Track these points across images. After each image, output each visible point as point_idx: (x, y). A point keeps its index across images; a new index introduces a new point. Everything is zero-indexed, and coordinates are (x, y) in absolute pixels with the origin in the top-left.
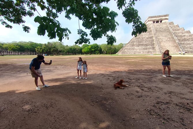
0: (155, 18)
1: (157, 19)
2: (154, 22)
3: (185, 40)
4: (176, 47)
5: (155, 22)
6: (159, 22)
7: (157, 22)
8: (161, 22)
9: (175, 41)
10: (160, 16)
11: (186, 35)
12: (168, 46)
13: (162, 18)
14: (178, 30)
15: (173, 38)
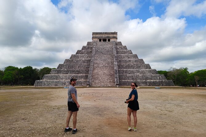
0: (101, 35)
1: (104, 36)
2: (100, 40)
3: (128, 67)
4: (111, 76)
5: (102, 41)
6: (107, 41)
7: (105, 40)
8: (109, 40)
9: (113, 68)
10: (107, 33)
11: (132, 59)
12: (103, 74)
13: (109, 35)
14: (125, 53)
15: (112, 63)
